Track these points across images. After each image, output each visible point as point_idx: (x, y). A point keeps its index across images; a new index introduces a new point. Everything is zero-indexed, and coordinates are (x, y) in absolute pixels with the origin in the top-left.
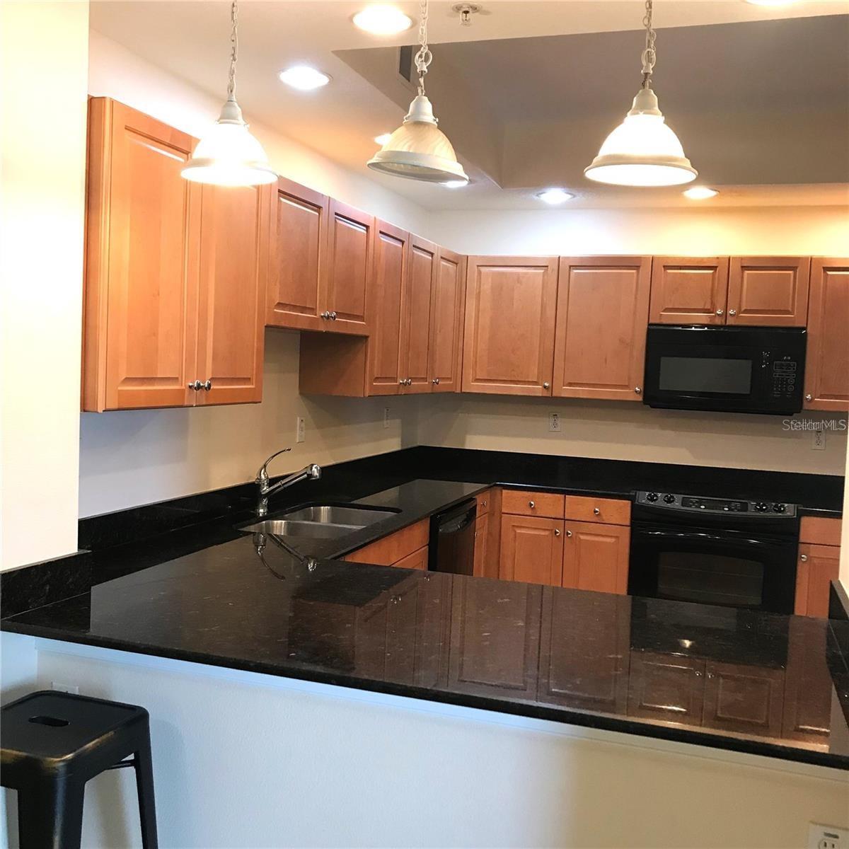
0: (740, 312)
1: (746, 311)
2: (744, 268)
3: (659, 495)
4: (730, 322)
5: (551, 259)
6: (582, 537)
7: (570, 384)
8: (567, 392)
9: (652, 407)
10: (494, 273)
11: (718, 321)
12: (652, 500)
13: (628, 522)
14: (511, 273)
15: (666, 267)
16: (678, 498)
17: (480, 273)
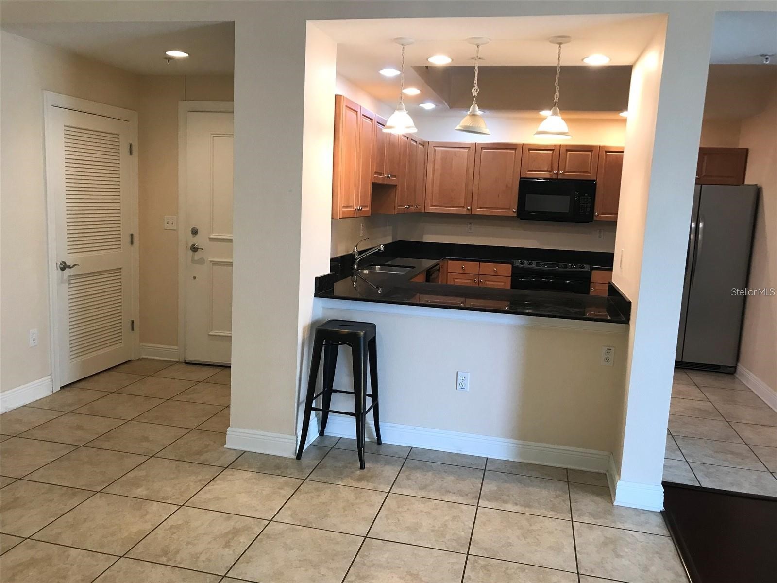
0: (564, 172)
1: (568, 172)
2: (567, 150)
3: (525, 261)
4: (560, 177)
5: (472, 144)
6: (487, 283)
7: (481, 208)
8: (479, 211)
9: (521, 219)
10: (442, 150)
11: (554, 177)
12: (522, 264)
13: (510, 275)
14: (451, 151)
15: (530, 149)
16: (534, 263)
17: (435, 150)
